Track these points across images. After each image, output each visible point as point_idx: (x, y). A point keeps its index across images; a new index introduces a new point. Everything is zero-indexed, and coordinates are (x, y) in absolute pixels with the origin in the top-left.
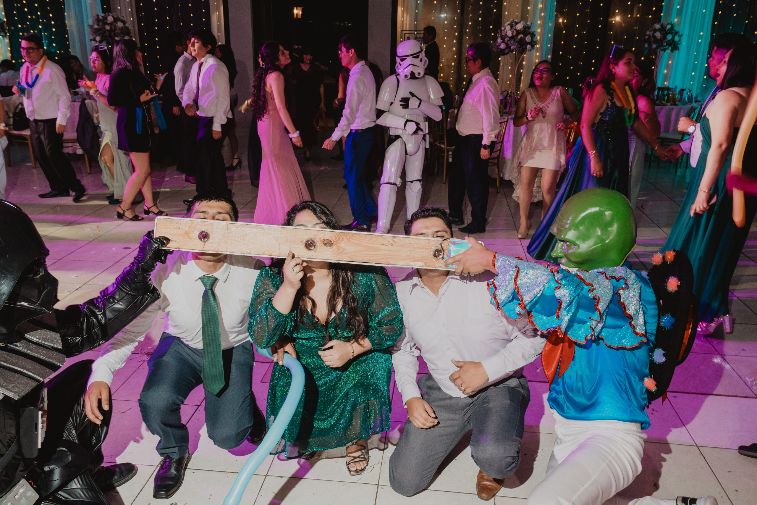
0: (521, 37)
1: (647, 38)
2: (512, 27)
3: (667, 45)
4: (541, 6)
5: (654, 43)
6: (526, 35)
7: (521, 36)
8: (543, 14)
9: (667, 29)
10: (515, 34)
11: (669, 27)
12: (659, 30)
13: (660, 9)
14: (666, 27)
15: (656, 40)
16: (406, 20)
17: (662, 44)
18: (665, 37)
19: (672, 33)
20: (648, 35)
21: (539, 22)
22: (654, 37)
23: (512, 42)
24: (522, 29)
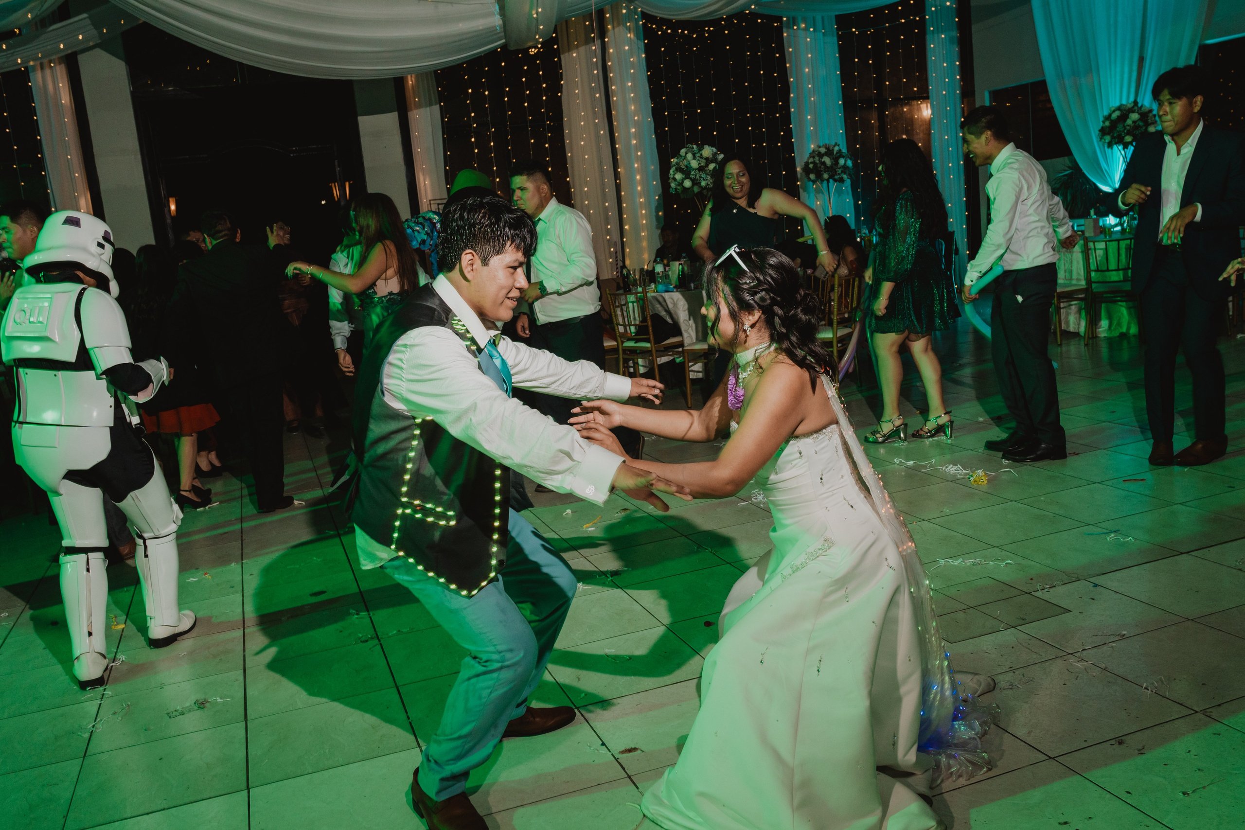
1: (813, 167)
3: (842, 172)
4: (635, 142)
5: (825, 172)
8: (639, 153)
9: (835, 152)
11: (836, 148)
12: (826, 154)
13: (789, 133)
14: (833, 150)
15: (828, 169)
17: (836, 172)
18: (837, 163)
19: (843, 157)
20: (811, 163)
21: (636, 165)
22: (824, 163)
23: (703, 175)
24: (711, 157)
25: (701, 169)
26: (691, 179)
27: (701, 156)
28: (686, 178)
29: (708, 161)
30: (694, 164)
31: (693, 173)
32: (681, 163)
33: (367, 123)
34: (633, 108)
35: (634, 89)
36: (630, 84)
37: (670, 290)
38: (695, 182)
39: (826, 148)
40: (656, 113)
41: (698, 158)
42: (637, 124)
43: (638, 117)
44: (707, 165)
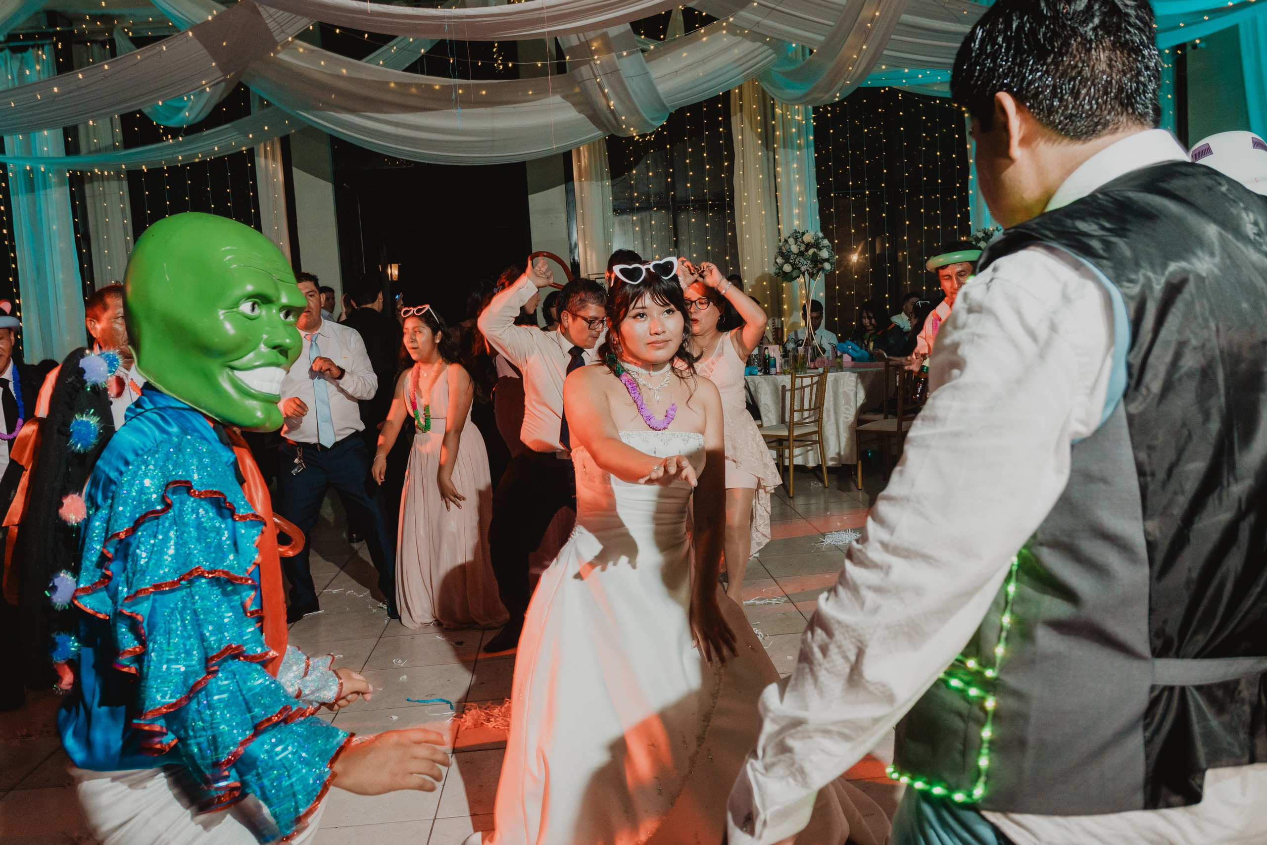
0: (814, 254)
2: (796, 239)
6: (820, 249)
7: (811, 252)
10: (803, 249)
13: (966, 216)
16: (591, 260)
23: (802, 260)
24: (813, 241)
25: (801, 254)
26: (790, 263)
27: (803, 242)
28: (785, 263)
29: (808, 246)
30: (794, 249)
31: (792, 257)
32: (783, 248)
33: (536, 201)
34: (798, 189)
35: (800, 170)
36: (795, 166)
37: (754, 373)
38: (795, 267)
39: (985, 233)
40: (822, 194)
41: (799, 243)
42: (800, 205)
43: (803, 198)
44: (807, 250)
